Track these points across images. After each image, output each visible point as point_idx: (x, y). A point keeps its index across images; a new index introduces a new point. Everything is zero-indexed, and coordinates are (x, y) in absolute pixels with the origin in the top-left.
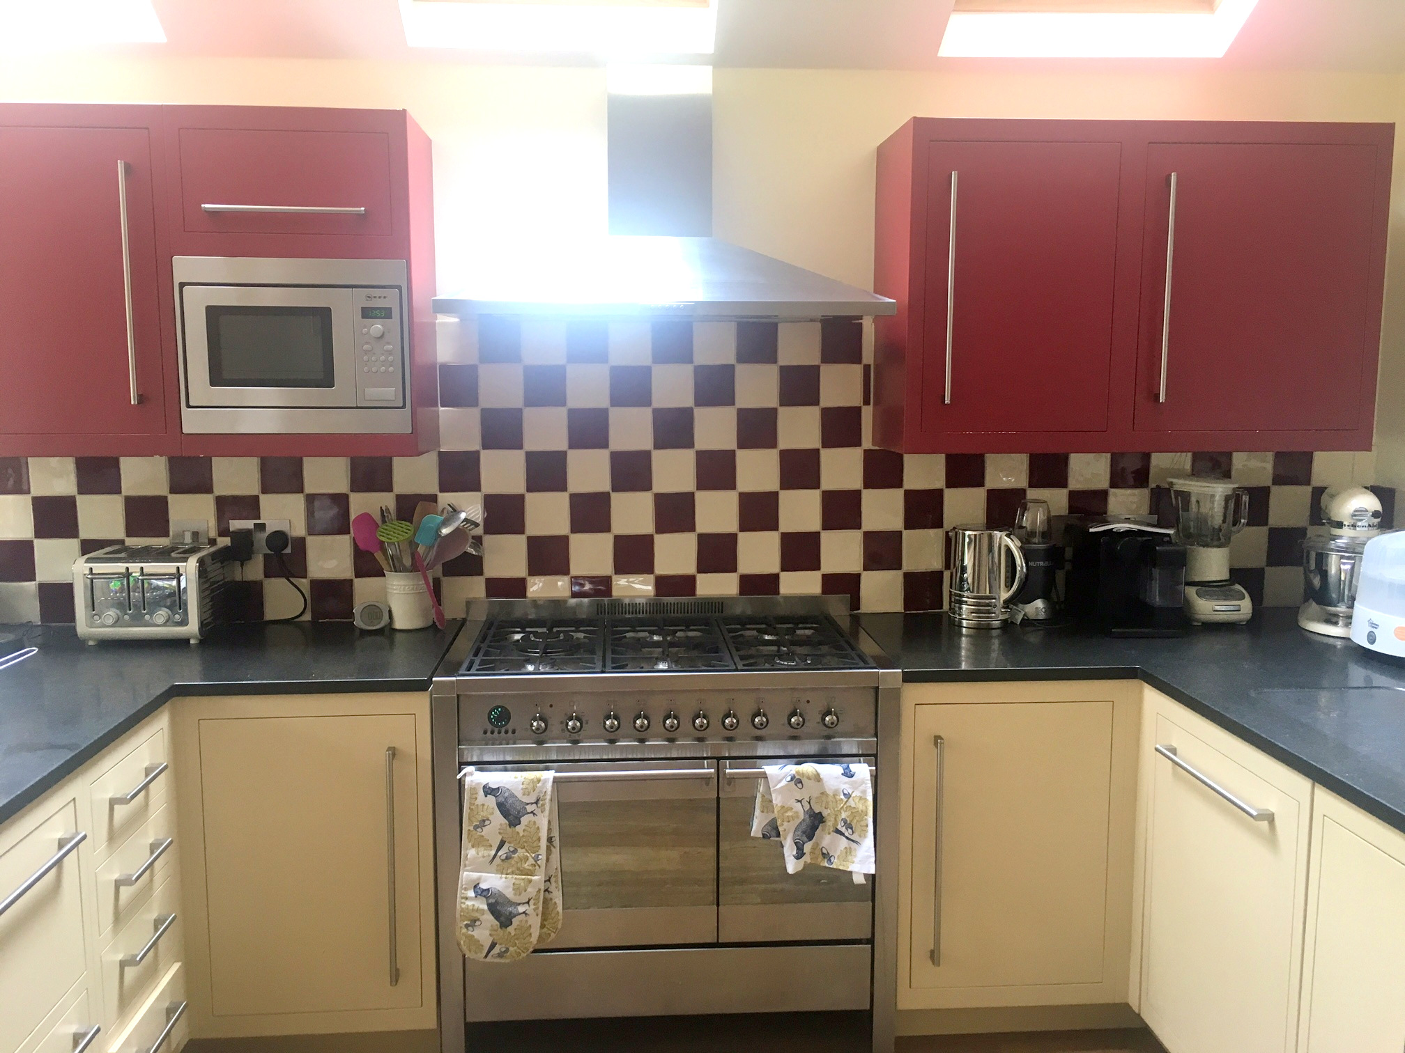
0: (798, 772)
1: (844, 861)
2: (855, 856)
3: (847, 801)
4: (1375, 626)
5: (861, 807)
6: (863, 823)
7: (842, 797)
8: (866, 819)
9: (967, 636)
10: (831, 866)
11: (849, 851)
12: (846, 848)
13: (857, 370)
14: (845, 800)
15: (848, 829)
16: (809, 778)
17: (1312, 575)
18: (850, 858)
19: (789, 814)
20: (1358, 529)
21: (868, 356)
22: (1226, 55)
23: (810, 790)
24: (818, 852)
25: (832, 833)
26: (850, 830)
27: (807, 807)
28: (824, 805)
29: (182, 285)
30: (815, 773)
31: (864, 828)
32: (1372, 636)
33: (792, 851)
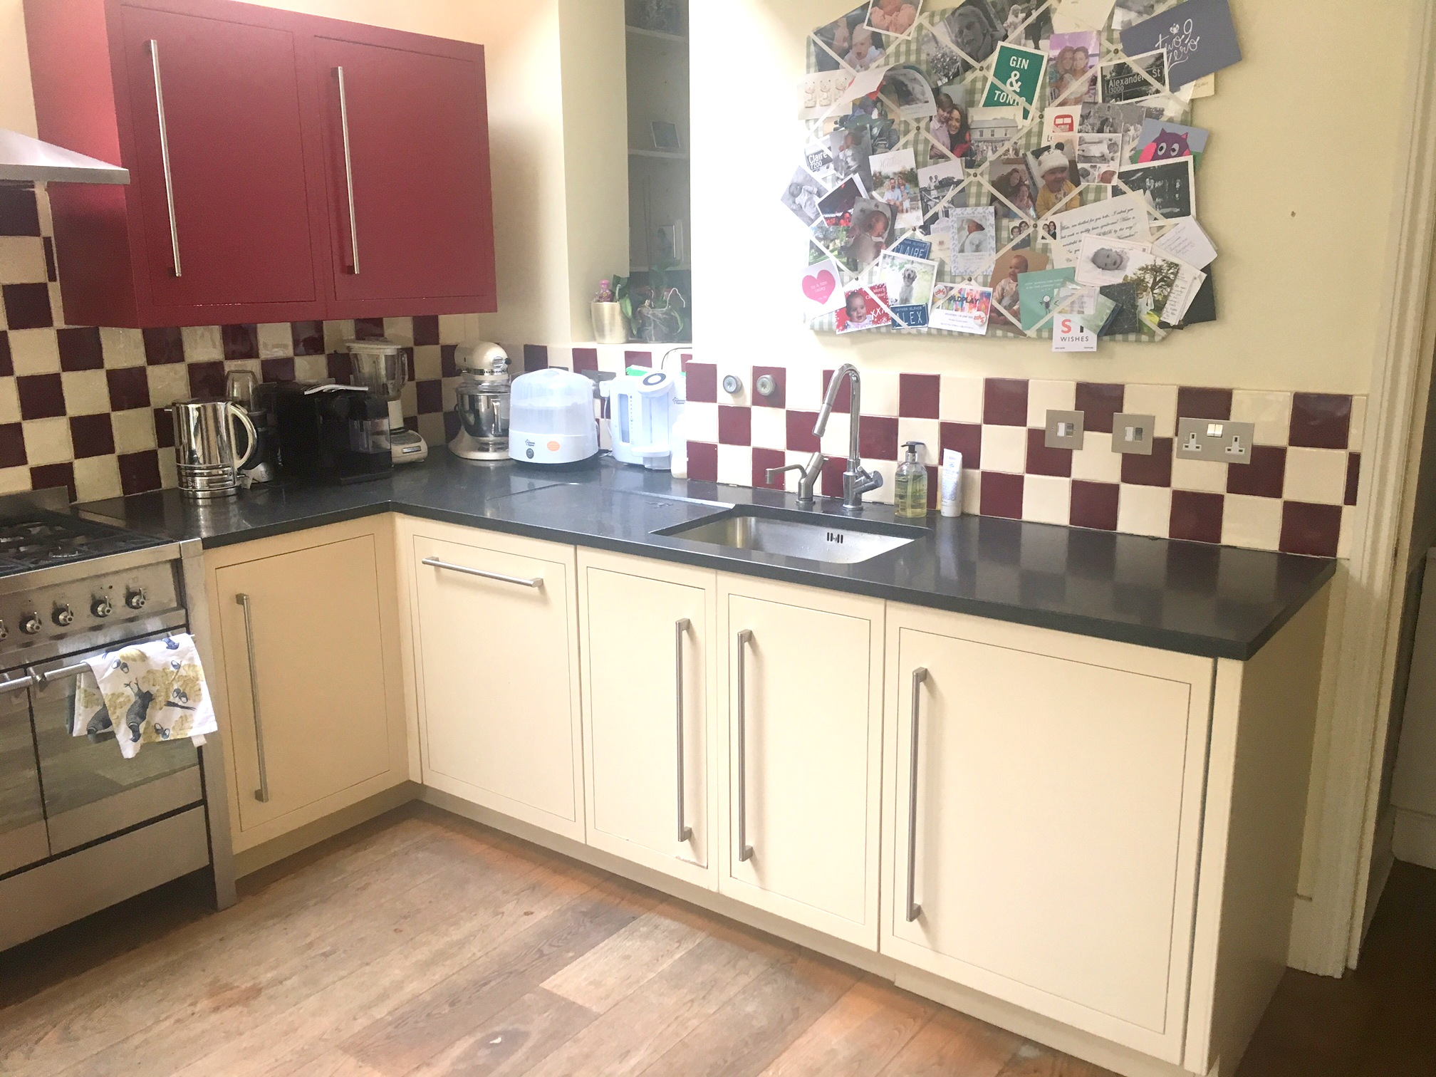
0: (123, 657)
1: (180, 730)
2: (192, 721)
3: (178, 672)
4: (531, 444)
5: (191, 674)
6: (196, 688)
7: (172, 669)
8: (198, 684)
9: (205, 506)
10: (168, 739)
11: (184, 719)
12: (181, 717)
13: (37, 243)
14: (176, 671)
15: (184, 697)
16: (134, 660)
17: (467, 415)
18: (186, 725)
19: (121, 699)
20: (495, 374)
21: (46, 225)
23: (137, 671)
24: (151, 729)
25: (165, 707)
26: (184, 699)
27: (136, 690)
28: (151, 683)
30: (139, 653)
31: (198, 693)
32: (530, 452)
33: (129, 735)
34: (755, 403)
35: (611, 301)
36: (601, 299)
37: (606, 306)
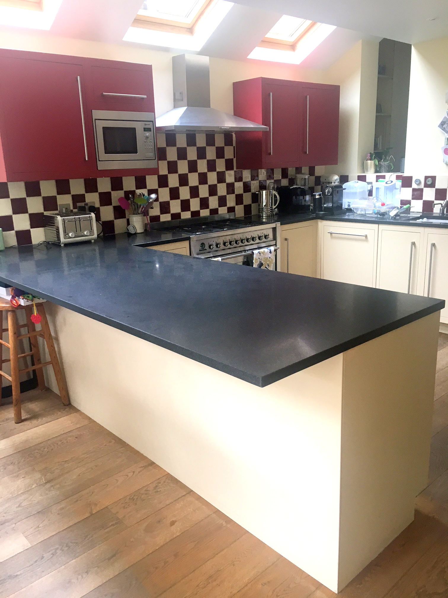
4: (349, 203)
9: (265, 219)
13: (232, 148)
20: (337, 183)
21: (234, 144)
22: (301, 64)
27: (260, 261)
29: (95, 120)
34: (425, 187)
35: (371, 160)
36: (367, 160)
37: (369, 162)
